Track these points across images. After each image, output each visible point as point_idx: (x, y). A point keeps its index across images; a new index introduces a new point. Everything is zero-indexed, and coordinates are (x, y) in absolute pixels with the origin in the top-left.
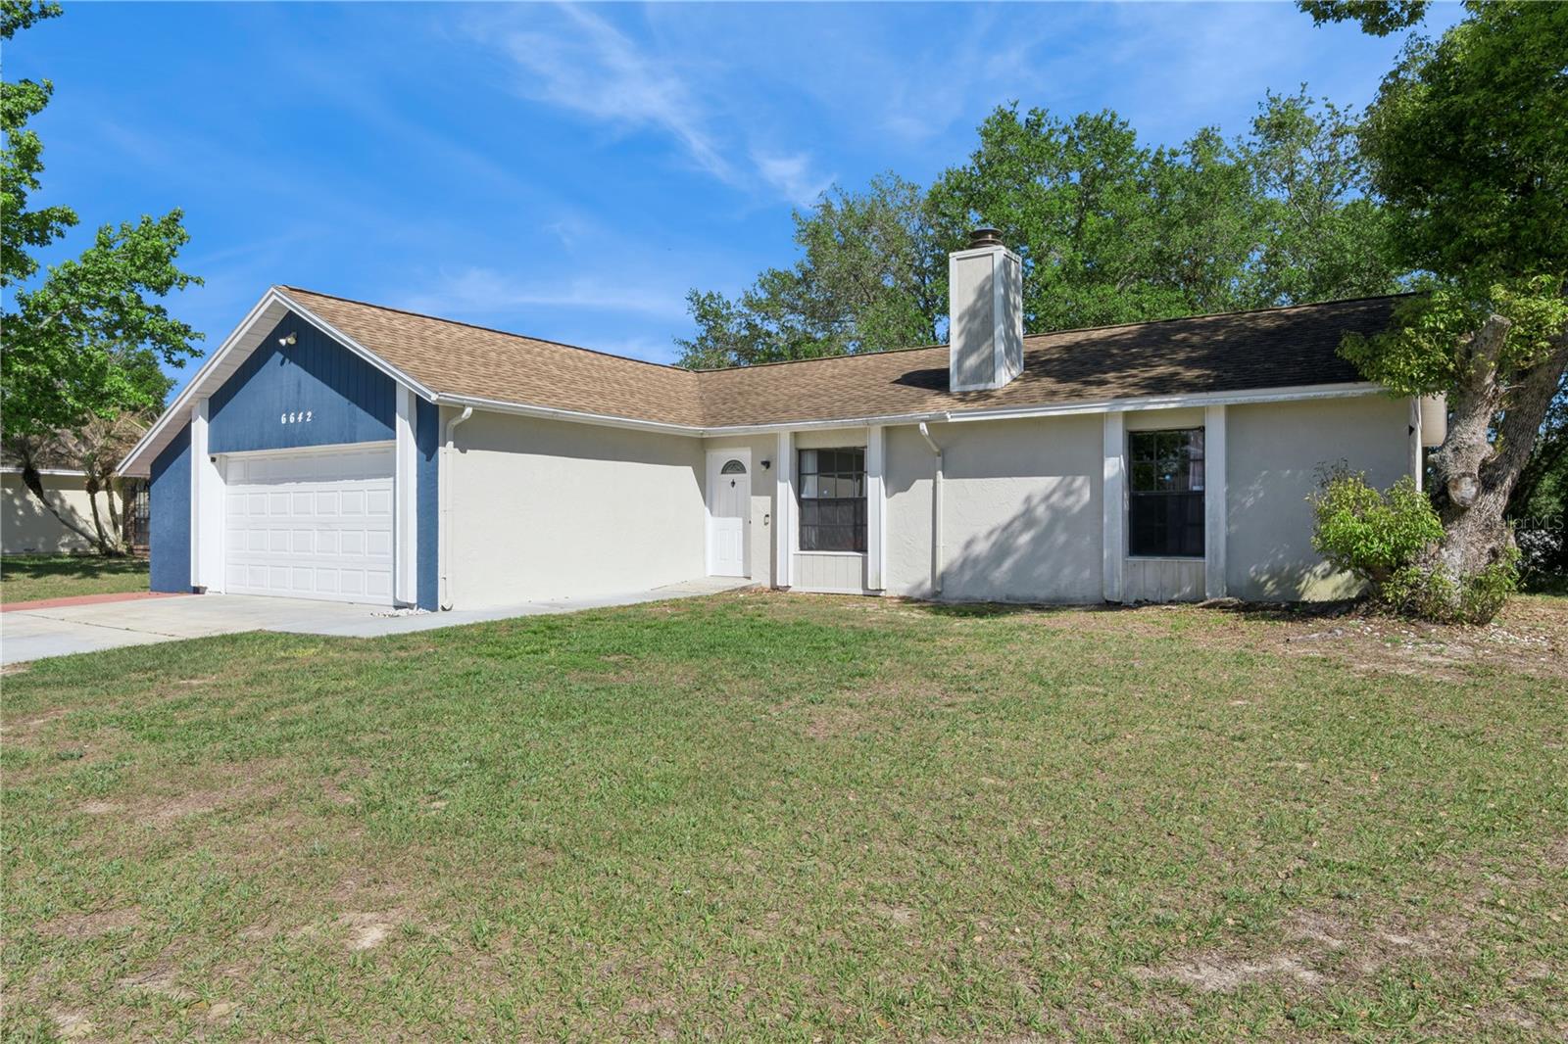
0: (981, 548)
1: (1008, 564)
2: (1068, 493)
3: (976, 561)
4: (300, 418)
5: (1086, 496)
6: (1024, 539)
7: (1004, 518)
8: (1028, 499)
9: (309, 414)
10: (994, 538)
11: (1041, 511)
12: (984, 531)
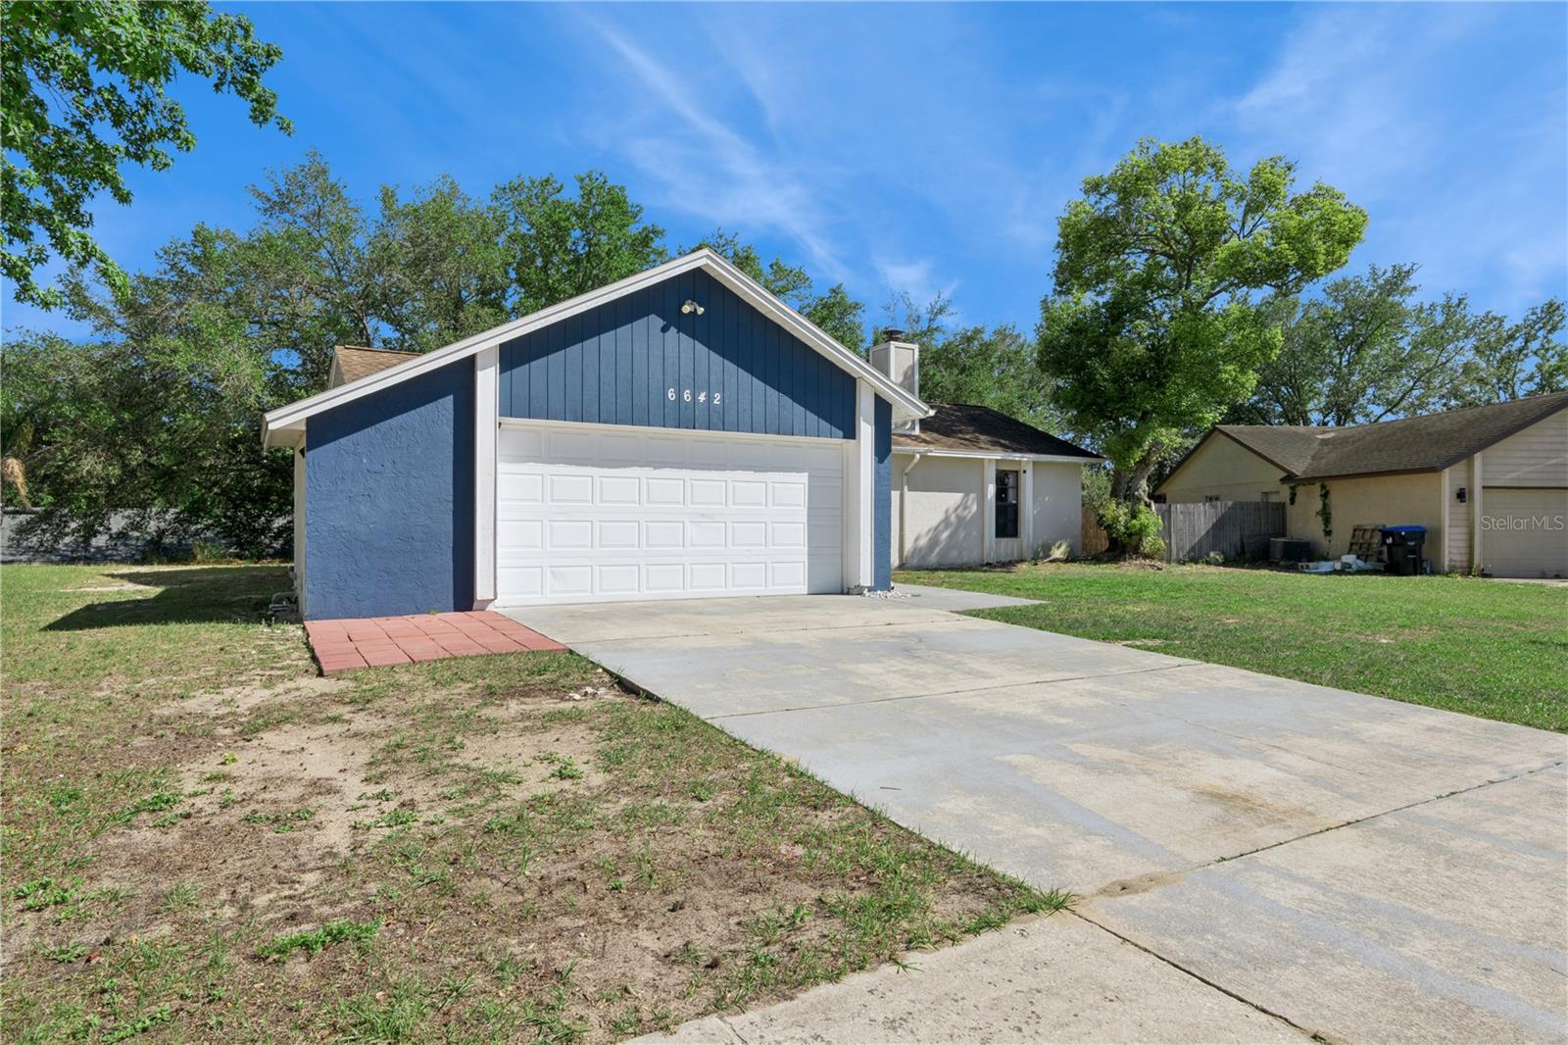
0: (923, 542)
1: (937, 550)
2: (965, 508)
3: (921, 549)
4: (702, 398)
5: (974, 508)
6: (945, 535)
7: (935, 523)
8: (947, 511)
9: (718, 396)
10: (930, 535)
11: (953, 518)
12: (926, 530)
